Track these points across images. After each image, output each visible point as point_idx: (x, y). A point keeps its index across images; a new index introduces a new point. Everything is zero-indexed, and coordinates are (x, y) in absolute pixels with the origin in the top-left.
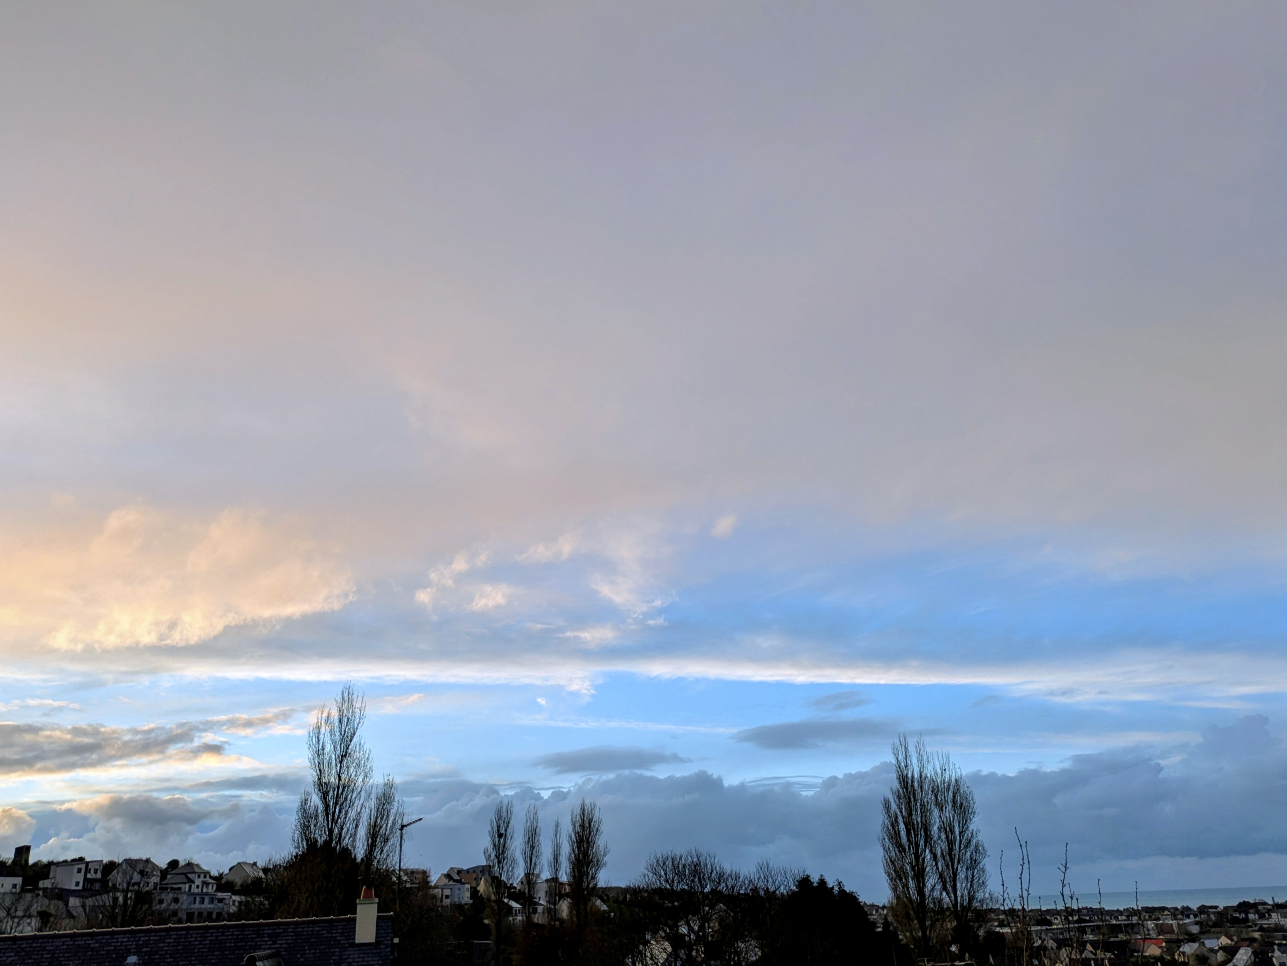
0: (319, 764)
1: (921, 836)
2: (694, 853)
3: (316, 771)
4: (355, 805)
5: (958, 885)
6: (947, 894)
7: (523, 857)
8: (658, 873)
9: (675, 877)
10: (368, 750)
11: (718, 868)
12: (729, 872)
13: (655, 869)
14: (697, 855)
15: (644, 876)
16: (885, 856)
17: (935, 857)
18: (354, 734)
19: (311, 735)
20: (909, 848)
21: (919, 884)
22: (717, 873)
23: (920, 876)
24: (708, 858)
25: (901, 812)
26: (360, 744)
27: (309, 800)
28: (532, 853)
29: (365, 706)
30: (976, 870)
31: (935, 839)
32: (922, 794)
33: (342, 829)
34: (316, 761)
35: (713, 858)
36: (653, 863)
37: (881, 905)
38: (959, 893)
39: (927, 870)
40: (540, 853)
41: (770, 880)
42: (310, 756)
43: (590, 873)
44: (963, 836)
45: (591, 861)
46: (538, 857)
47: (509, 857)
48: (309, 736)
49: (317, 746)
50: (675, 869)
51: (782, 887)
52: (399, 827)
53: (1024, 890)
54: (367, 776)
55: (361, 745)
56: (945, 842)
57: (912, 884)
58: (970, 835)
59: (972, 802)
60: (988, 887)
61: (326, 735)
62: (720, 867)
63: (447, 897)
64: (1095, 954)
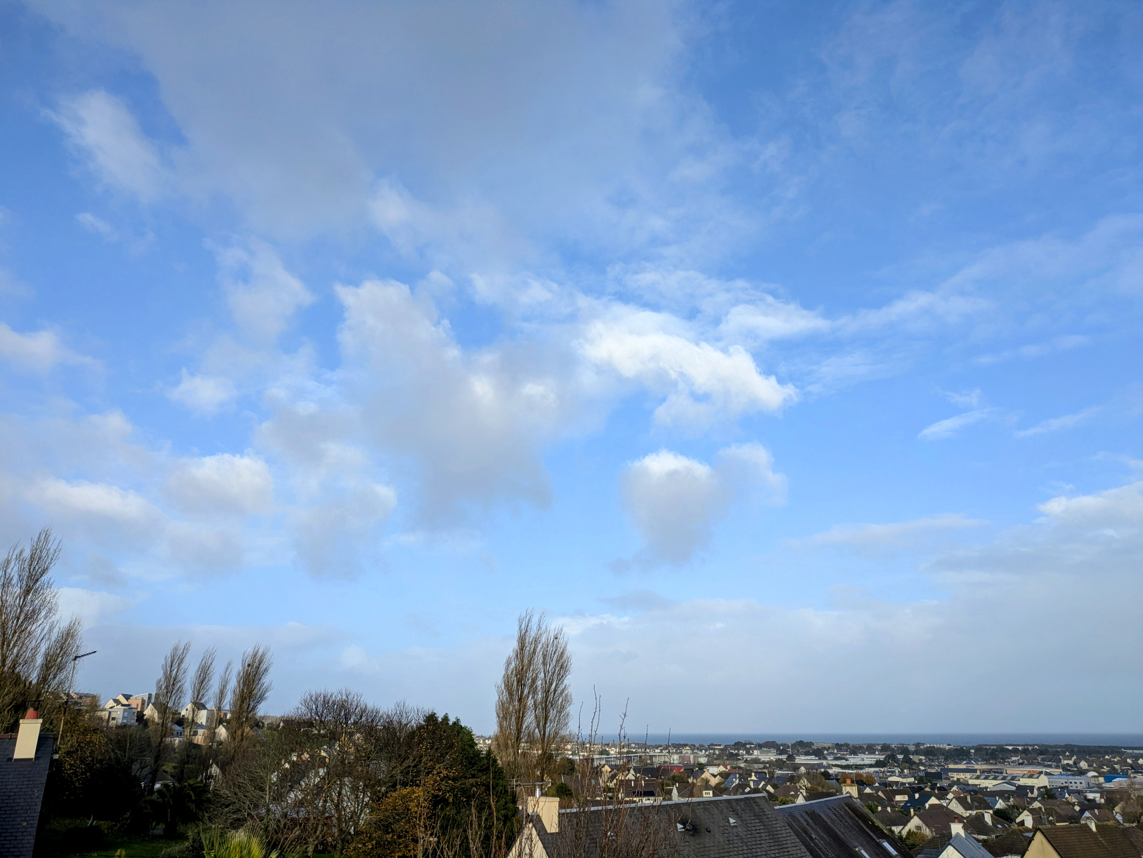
2: (344, 693)
4: (35, 635)
5: (548, 723)
6: (539, 729)
7: (192, 690)
8: (310, 706)
9: (324, 710)
11: (362, 705)
12: (371, 708)
13: (308, 703)
14: (346, 694)
18: (43, 573)
20: (516, 695)
21: (518, 723)
22: (361, 708)
23: (520, 717)
24: (356, 697)
26: (48, 581)
28: (201, 687)
30: (563, 713)
35: (360, 696)
36: (307, 699)
37: (488, 737)
38: (547, 730)
39: (527, 712)
40: (208, 687)
41: (404, 715)
43: (252, 705)
44: (558, 688)
45: (255, 694)
46: (206, 689)
47: (178, 688)
50: (325, 704)
51: (413, 721)
52: (74, 657)
53: (593, 731)
54: (50, 611)
55: (49, 583)
57: (513, 723)
60: (569, 727)
61: (14, 570)
62: (364, 704)
63: (114, 719)
64: (636, 777)
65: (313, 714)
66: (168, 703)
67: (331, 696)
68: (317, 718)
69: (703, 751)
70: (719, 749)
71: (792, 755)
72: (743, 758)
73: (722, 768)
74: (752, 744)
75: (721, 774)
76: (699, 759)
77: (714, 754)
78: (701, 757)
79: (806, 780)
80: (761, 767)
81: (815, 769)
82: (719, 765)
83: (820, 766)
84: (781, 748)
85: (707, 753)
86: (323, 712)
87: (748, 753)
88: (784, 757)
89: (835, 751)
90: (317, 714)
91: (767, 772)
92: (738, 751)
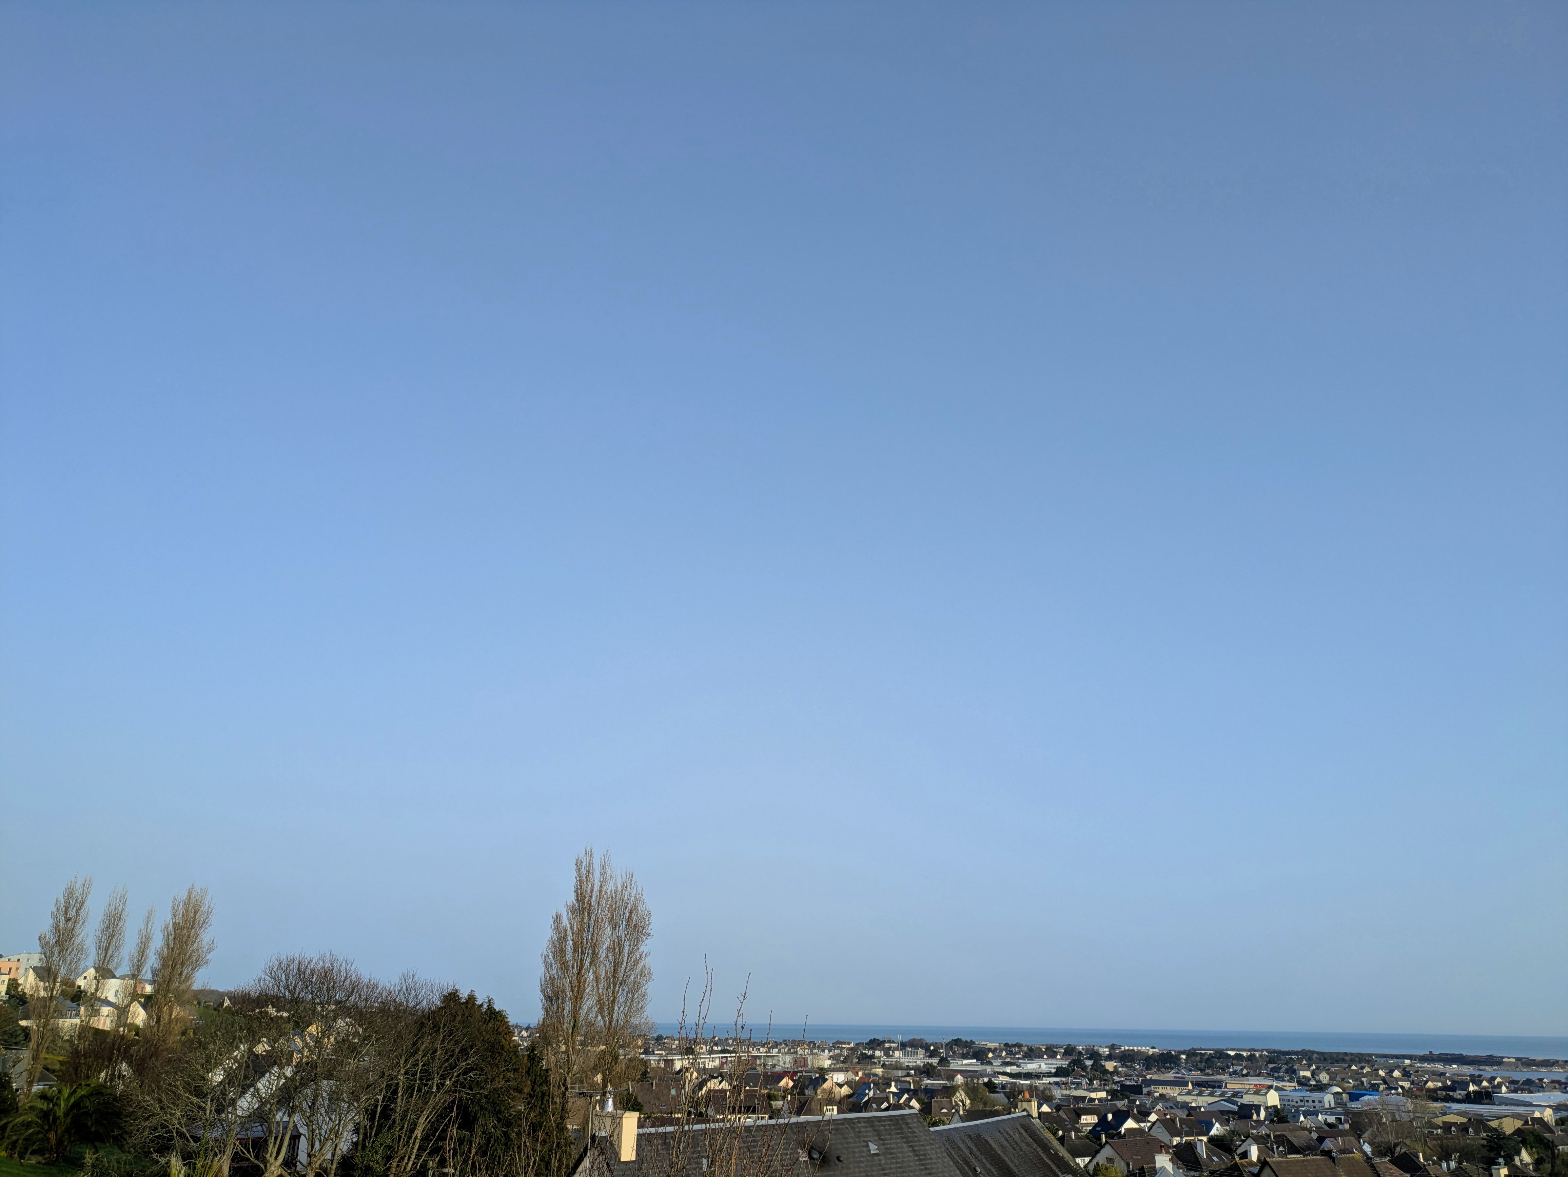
1: (588, 954)
2: (328, 957)
5: (616, 1008)
6: (603, 1017)
7: (96, 948)
8: (278, 977)
9: (298, 983)
11: (354, 976)
12: (366, 980)
13: (275, 973)
14: (331, 961)
15: (260, 980)
16: (544, 973)
17: (597, 979)
20: (573, 967)
21: (575, 1006)
22: (351, 982)
23: (578, 997)
24: (344, 963)
25: (572, 928)
28: (109, 944)
30: (637, 994)
31: (602, 959)
32: (598, 910)
35: (350, 964)
36: (274, 967)
37: (525, 1026)
38: (614, 1017)
39: (587, 991)
40: (121, 943)
41: (413, 992)
43: (185, 973)
44: (631, 958)
45: (189, 958)
46: (117, 948)
47: (76, 944)
50: (300, 975)
51: (425, 1002)
56: (611, 963)
57: (568, 1006)
58: (638, 956)
59: (647, 923)
60: (645, 1013)
62: (356, 975)
65: (282, 989)
67: (310, 963)
68: (287, 993)
69: (826, 1051)
70: (847, 1049)
71: (946, 1058)
72: (880, 1062)
73: (851, 1076)
74: (893, 1042)
75: (848, 1083)
76: (820, 1061)
77: (840, 1055)
78: (824, 1058)
79: (963, 1094)
80: (903, 1075)
81: (975, 1078)
82: (847, 1071)
83: (983, 1073)
84: (932, 1048)
85: (831, 1054)
86: (295, 986)
87: (887, 1055)
88: (935, 1061)
89: (1004, 1054)
90: (288, 987)
91: (911, 1081)
92: (874, 1052)
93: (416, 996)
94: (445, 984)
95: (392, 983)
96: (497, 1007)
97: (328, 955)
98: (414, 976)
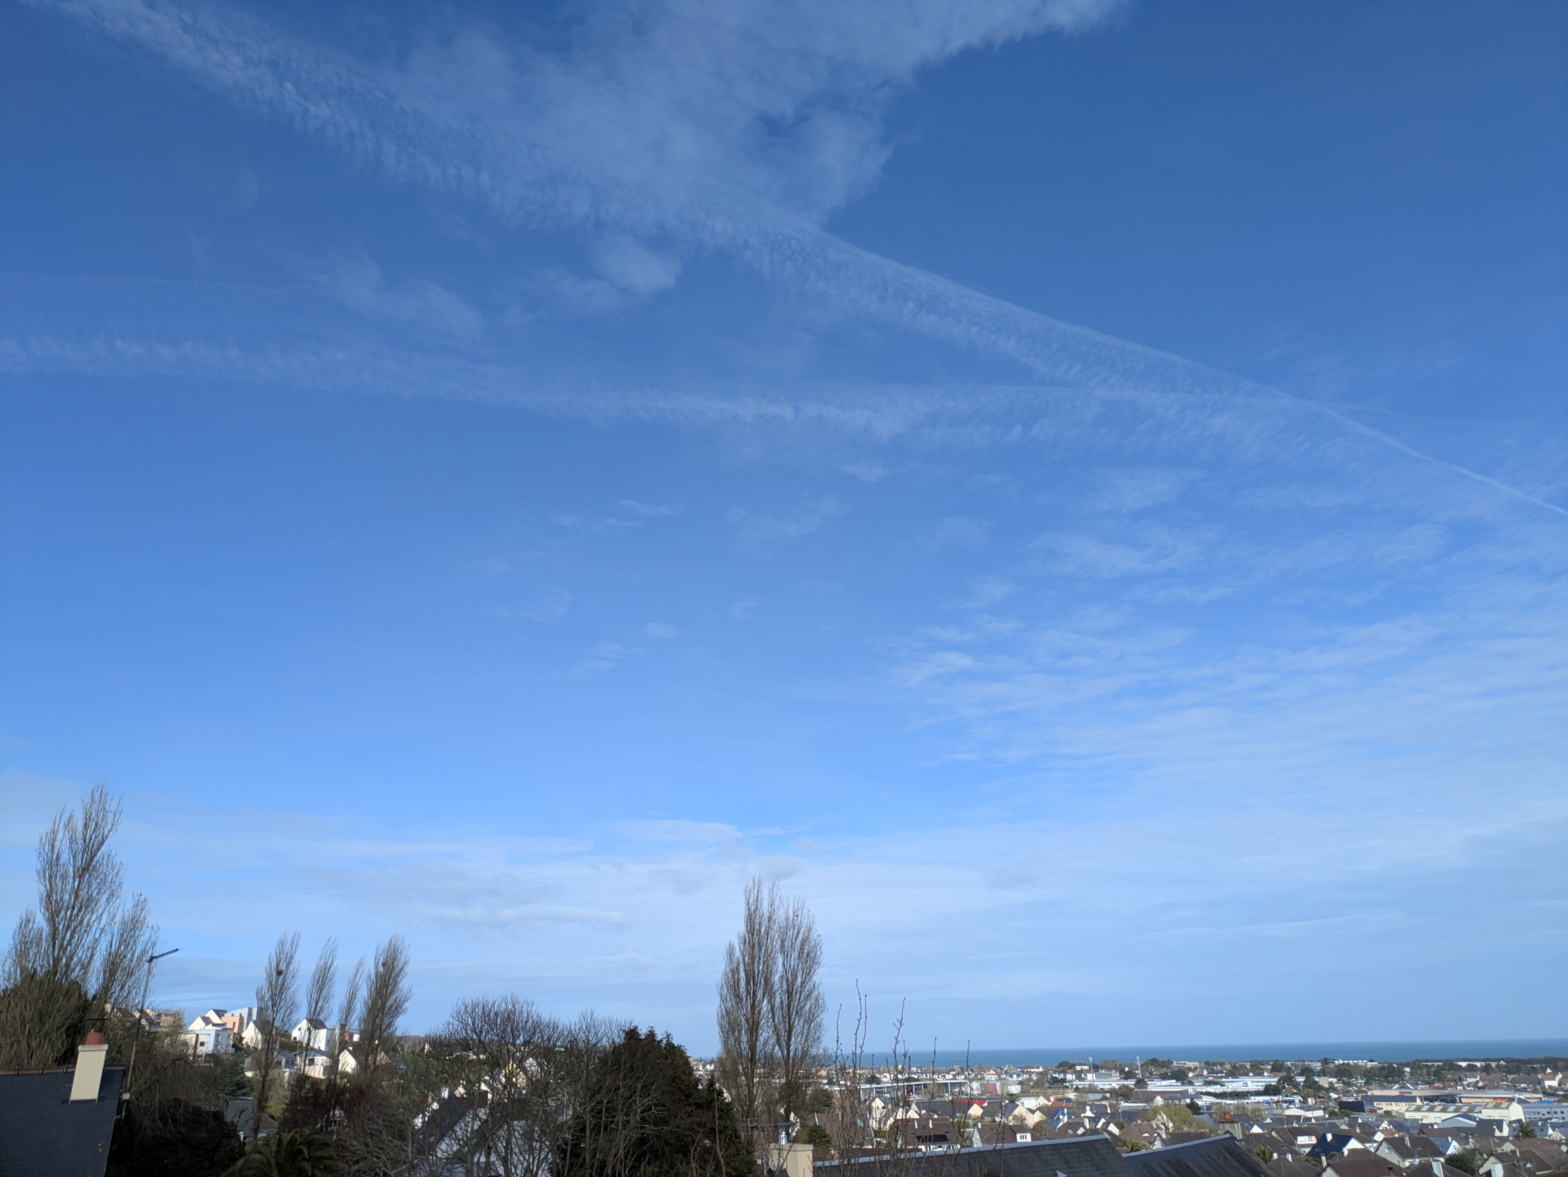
0: (50, 877)
1: (760, 986)
2: (509, 1000)
3: (46, 886)
4: (94, 929)
5: (793, 1039)
6: (780, 1047)
7: (308, 999)
8: (465, 1021)
9: (484, 1025)
10: (119, 863)
11: (535, 1017)
12: (547, 1021)
13: (462, 1017)
14: (513, 1002)
15: (448, 1024)
16: (720, 1007)
17: (772, 1008)
18: (102, 843)
19: (43, 841)
20: (747, 998)
21: (751, 1038)
22: (533, 1022)
23: (754, 1029)
24: (525, 1004)
25: (743, 959)
26: (109, 856)
27: (32, 922)
29: (122, 810)
30: (813, 1024)
31: (775, 987)
32: (768, 939)
33: (71, 958)
34: (47, 874)
35: (531, 1005)
36: (461, 1011)
37: (709, 1061)
38: (792, 1048)
39: (762, 1023)
41: (592, 1030)
42: (39, 867)
43: (387, 1020)
44: (805, 987)
45: (390, 1006)
47: (287, 998)
48: (41, 843)
49: (49, 854)
50: (485, 1018)
51: (604, 1039)
52: (148, 958)
53: (858, 1046)
54: (113, 895)
55: (111, 857)
56: (785, 993)
57: (744, 1038)
58: (811, 986)
59: (819, 952)
60: (823, 1043)
61: (64, 842)
62: (537, 1016)
63: (202, 1044)
64: (920, 1115)
65: (469, 1032)
66: (274, 1019)
67: (493, 1005)
68: (475, 1037)
69: (1015, 1076)
70: (1037, 1073)
71: (1143, 1080)
72: (1072, 1086)
73: (1042, 1101)
74: (1085, 1065)
75: (1041, 1109)
76: (1009, 1087)
77: (1030, 1080)
78: (1013, 1084)
79: (1165, 1116)
80: (1098, 1098)
81: (1176, 1099)
82: (1039, 1096)
83: (1184, 1094)
84: (1127, 1069)
85: (1020, 1079)
86: (482, 1029)
87: (1079, 1078)
88: (1131, 1083)
89: (1205, 1073)
90: (475, 1030)
91: (1107, 1104)
92: (1065, 1076)
93: (596, 1034)
94: (623, 1022)
95: (573, 1022)
96: (676, 1042)
97: (509, 997)
98: (592, 1014)
